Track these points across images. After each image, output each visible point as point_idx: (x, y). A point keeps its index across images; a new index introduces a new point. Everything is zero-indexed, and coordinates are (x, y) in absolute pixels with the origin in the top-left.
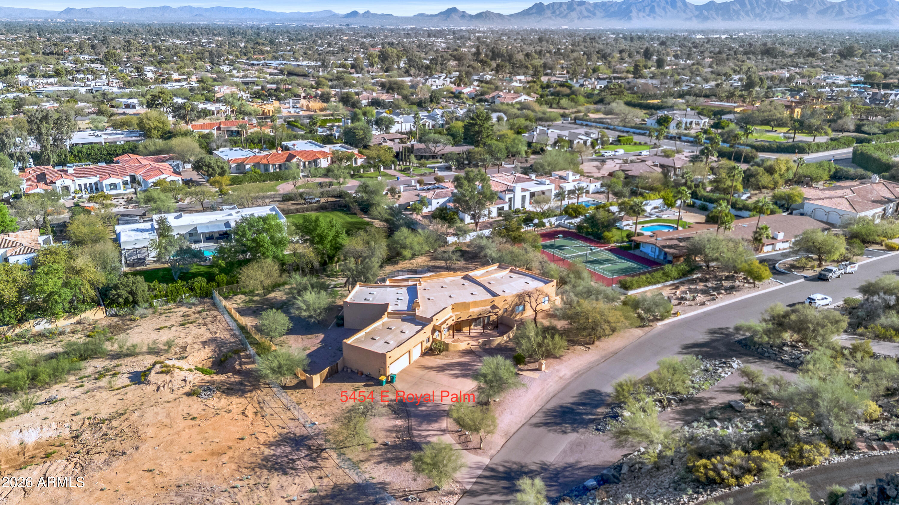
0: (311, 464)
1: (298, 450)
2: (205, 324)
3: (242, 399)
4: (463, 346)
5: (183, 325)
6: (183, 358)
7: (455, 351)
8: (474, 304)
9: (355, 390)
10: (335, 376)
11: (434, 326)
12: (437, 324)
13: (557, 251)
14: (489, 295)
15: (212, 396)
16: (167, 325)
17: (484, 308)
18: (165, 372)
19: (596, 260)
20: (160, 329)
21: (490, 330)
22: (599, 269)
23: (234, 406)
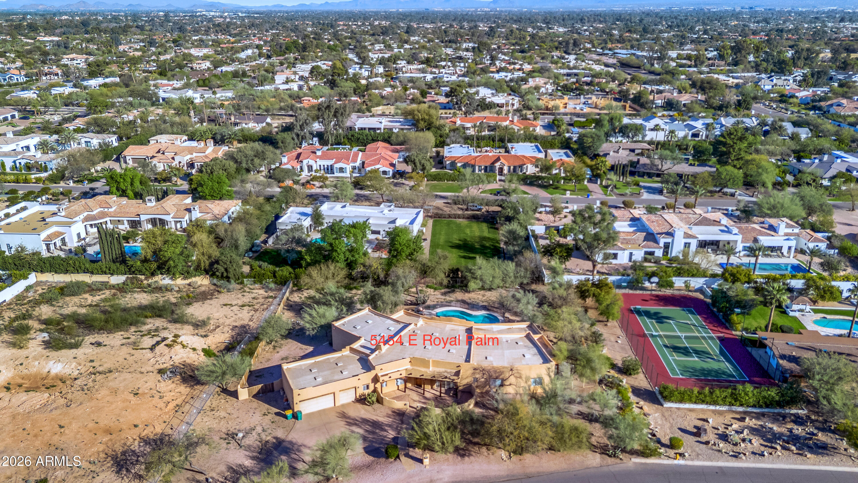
2: (256, 310)
3: (188, 389)
4: (399, 405)
5: (243, 306)
6: (206, 336)
7: (389, 408)
8: (437, 363)
9: (264, 415)
10: (269, 394)
11: (376, 375)
12: (379, 375)
13: (652, 323)
14: (464, 357)
15: (170, 378)
16: (234, 303)
17: (449, 371)
18: (168, 346)
19: (687, 347)
20: (225, 305)
21: (450, 396)
22: (674, 360)
23: (172, 394)
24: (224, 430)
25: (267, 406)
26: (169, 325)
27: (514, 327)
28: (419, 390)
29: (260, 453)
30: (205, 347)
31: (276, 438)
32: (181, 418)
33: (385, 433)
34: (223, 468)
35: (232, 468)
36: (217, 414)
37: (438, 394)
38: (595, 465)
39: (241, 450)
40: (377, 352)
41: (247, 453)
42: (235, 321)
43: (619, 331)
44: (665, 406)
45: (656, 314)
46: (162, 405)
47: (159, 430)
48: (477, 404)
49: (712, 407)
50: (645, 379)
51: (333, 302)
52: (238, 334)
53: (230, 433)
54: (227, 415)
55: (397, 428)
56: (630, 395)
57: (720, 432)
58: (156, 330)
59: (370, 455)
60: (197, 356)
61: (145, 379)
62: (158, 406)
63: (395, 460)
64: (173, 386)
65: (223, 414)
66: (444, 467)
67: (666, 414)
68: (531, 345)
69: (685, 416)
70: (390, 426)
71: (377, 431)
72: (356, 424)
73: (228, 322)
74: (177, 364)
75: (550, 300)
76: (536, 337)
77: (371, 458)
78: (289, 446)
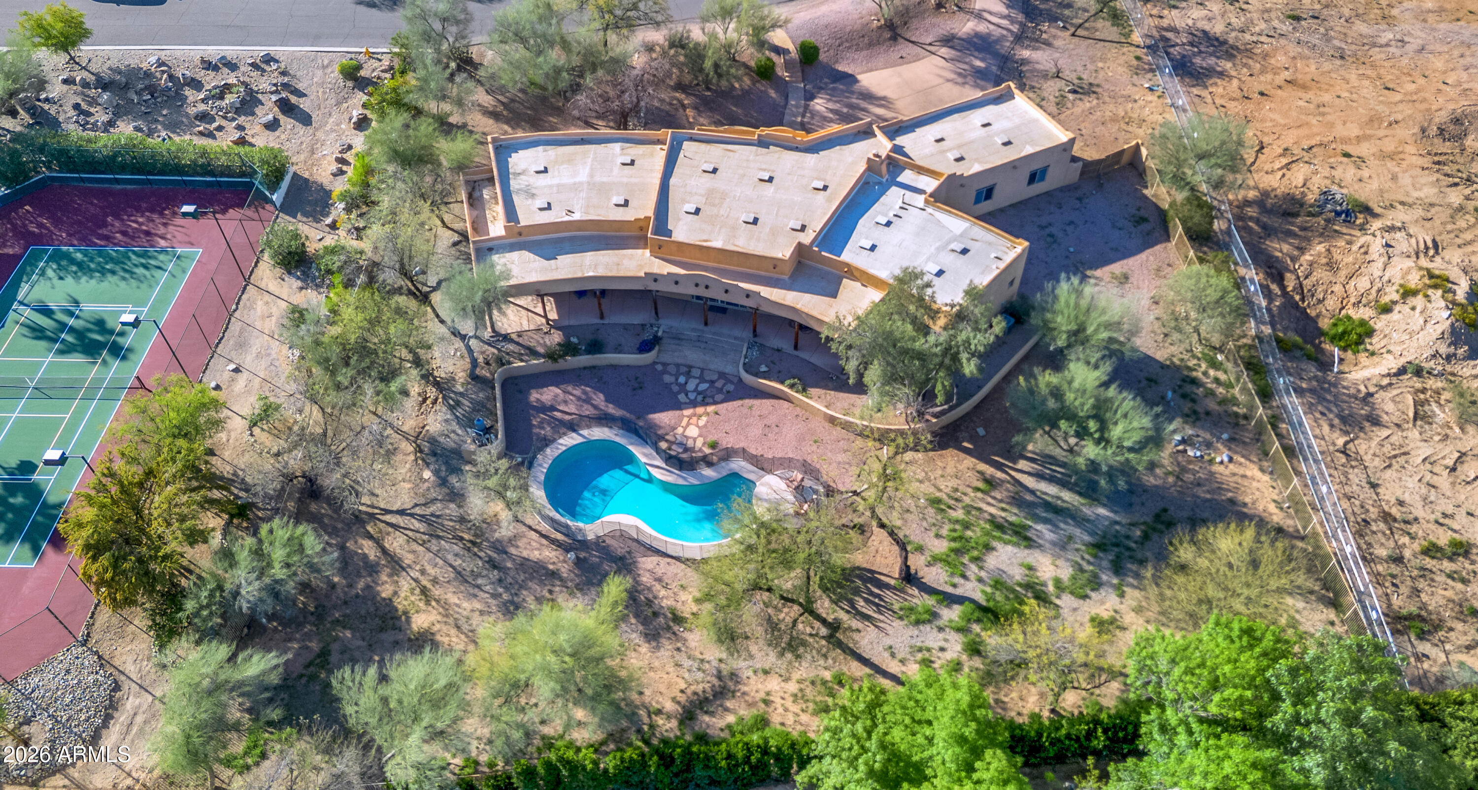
0: (1169, 35)
1: (1184, 56)
33: (831, 106)
59: (844, 73)
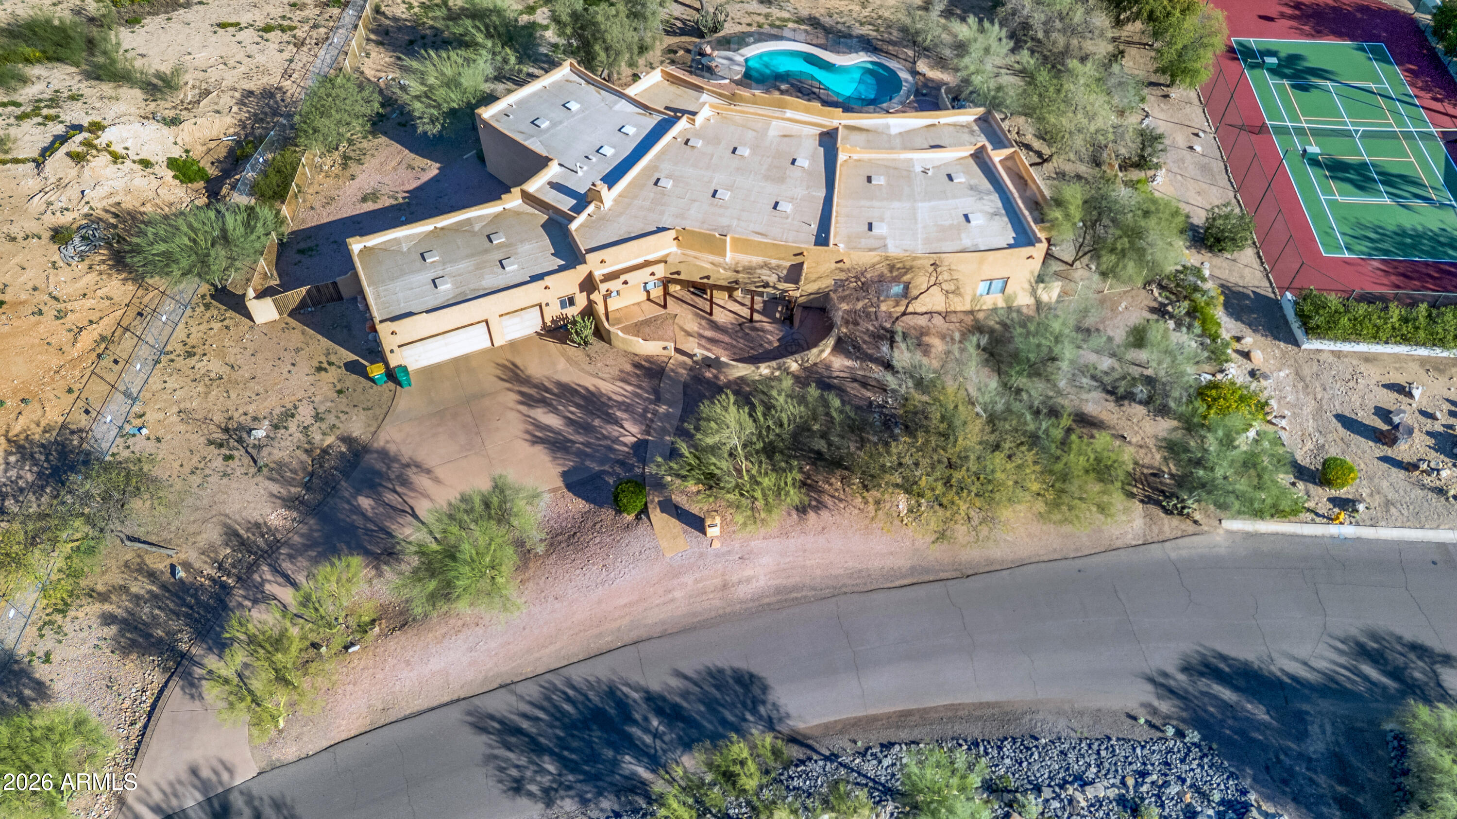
2: (299, 44)
3: (130, 287)
4: (650, 348)
5: (268, 29)
6: (174, 122)
7: (626, 353)
8: (742, 244)
9: (320, 369)
10: (330, 306)
11: (590, 275)
12: (598, 274)
13: (1280, 89)
14: (814, 227)
15: (82, 257)
16: (245, 18)
17: (774, 262)
18: (77, 158)
19: (1364, 165)
20: (223, 26)
21: (774, 321)
22: (1332, 203)
23: (89, 303)
24: (218, 418)
25: (325, 342)
26: (84, 87)
27: (943, 121)
28: (699, 302)
29: (307, 486)
30: (177, 153)
31: (347, 440)
32: (111, 378)
33: (613, 430)
34: (212, 534)
35: (237, 535)
36: (201, 366)
37: (745, 312)
38: (1129, 539)
39: (259, 479)
40: (591, 208)
41: (275, 488)
42: (247, 76)
43: (1197, 117)
44: (1305, 346)
45: (1293, 59)
46: (65, 337)
47: (54, 416)
48: (840, 347)
49: (1422, 352)
50: (1256, 263)
51: (480, 38)
52: (257, 118)
53: (232, 425)
54: (225, 370)
55: (643, 415)
56: (1219, 313)
57: (1438, 428)
58: (54, 101)
59: (578, 494)
60: (155, 183)
61: (18, 259)
62: (54, 340)
63: (638, 517)
64: (92, 277)
65: (215, 366)
66: (756, 544)
67: (1307, 371)
68: (986, 185)
69: (1355, 376)
70: (627, 408)
71: (597, 422)
72: (543, 402)
73: (230, 78)
74: (99, 213)
75: (1040, 35)
76: (997, 156)
77: (580, 505)
78: (380, 466)
